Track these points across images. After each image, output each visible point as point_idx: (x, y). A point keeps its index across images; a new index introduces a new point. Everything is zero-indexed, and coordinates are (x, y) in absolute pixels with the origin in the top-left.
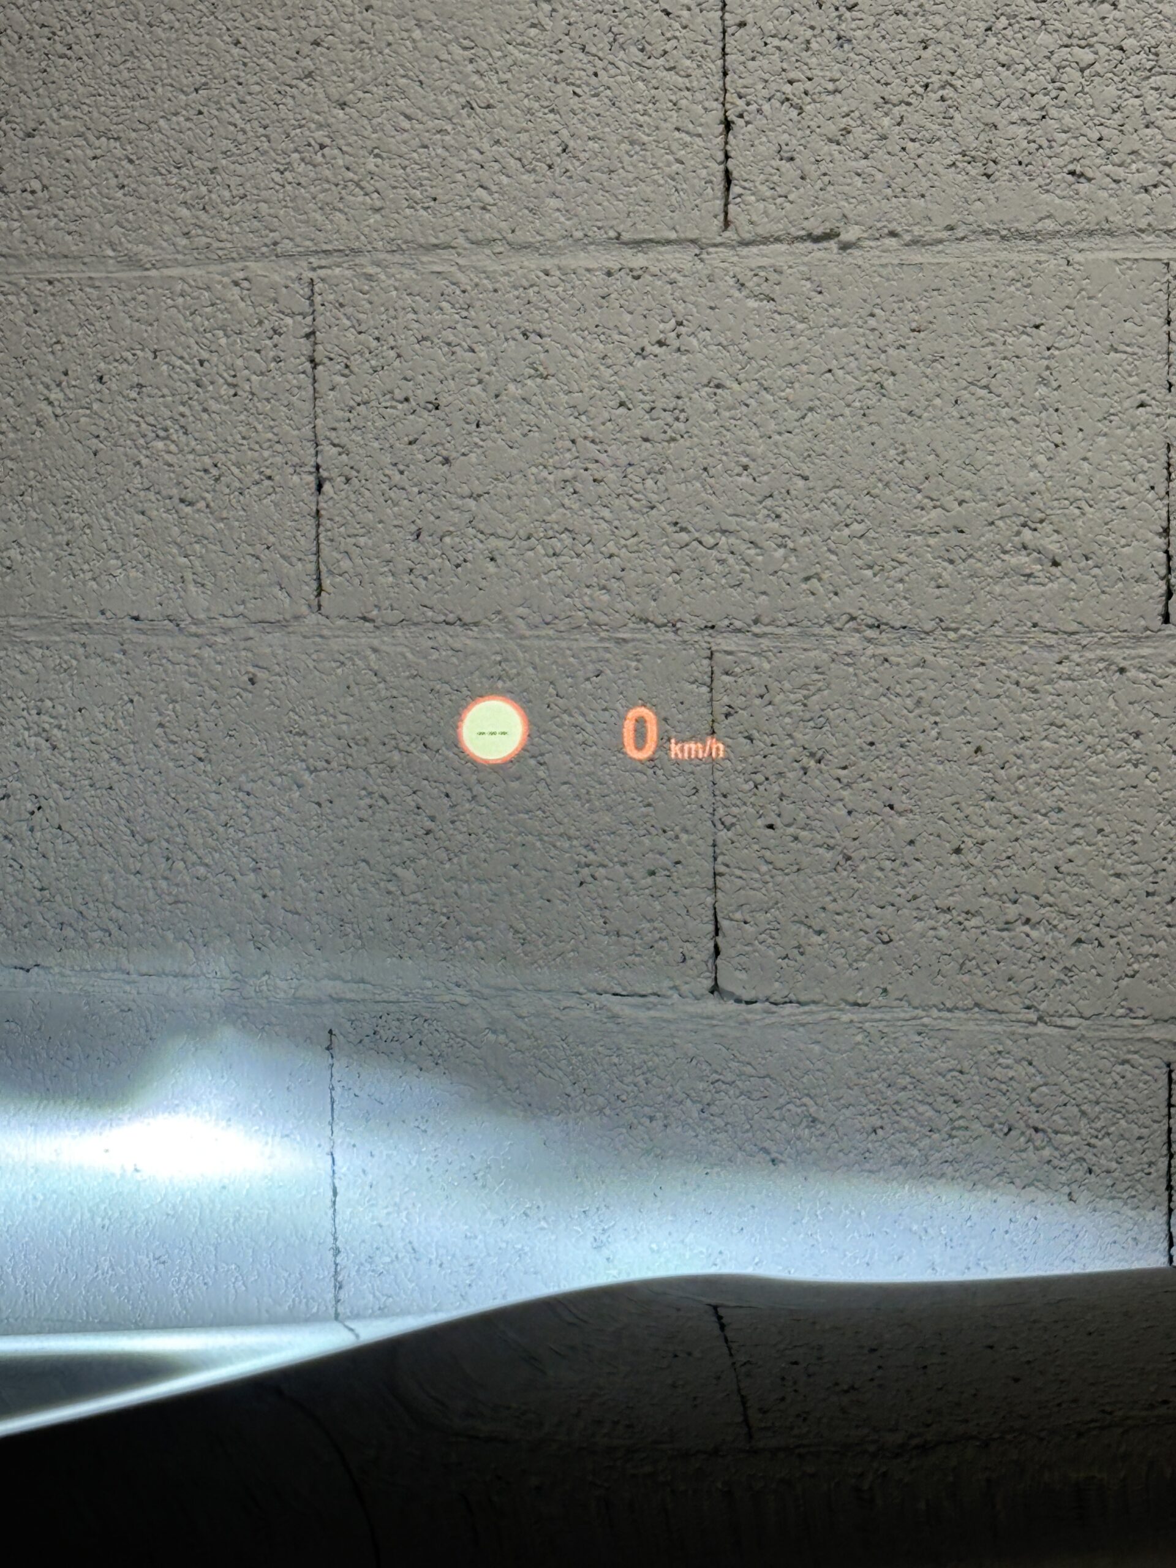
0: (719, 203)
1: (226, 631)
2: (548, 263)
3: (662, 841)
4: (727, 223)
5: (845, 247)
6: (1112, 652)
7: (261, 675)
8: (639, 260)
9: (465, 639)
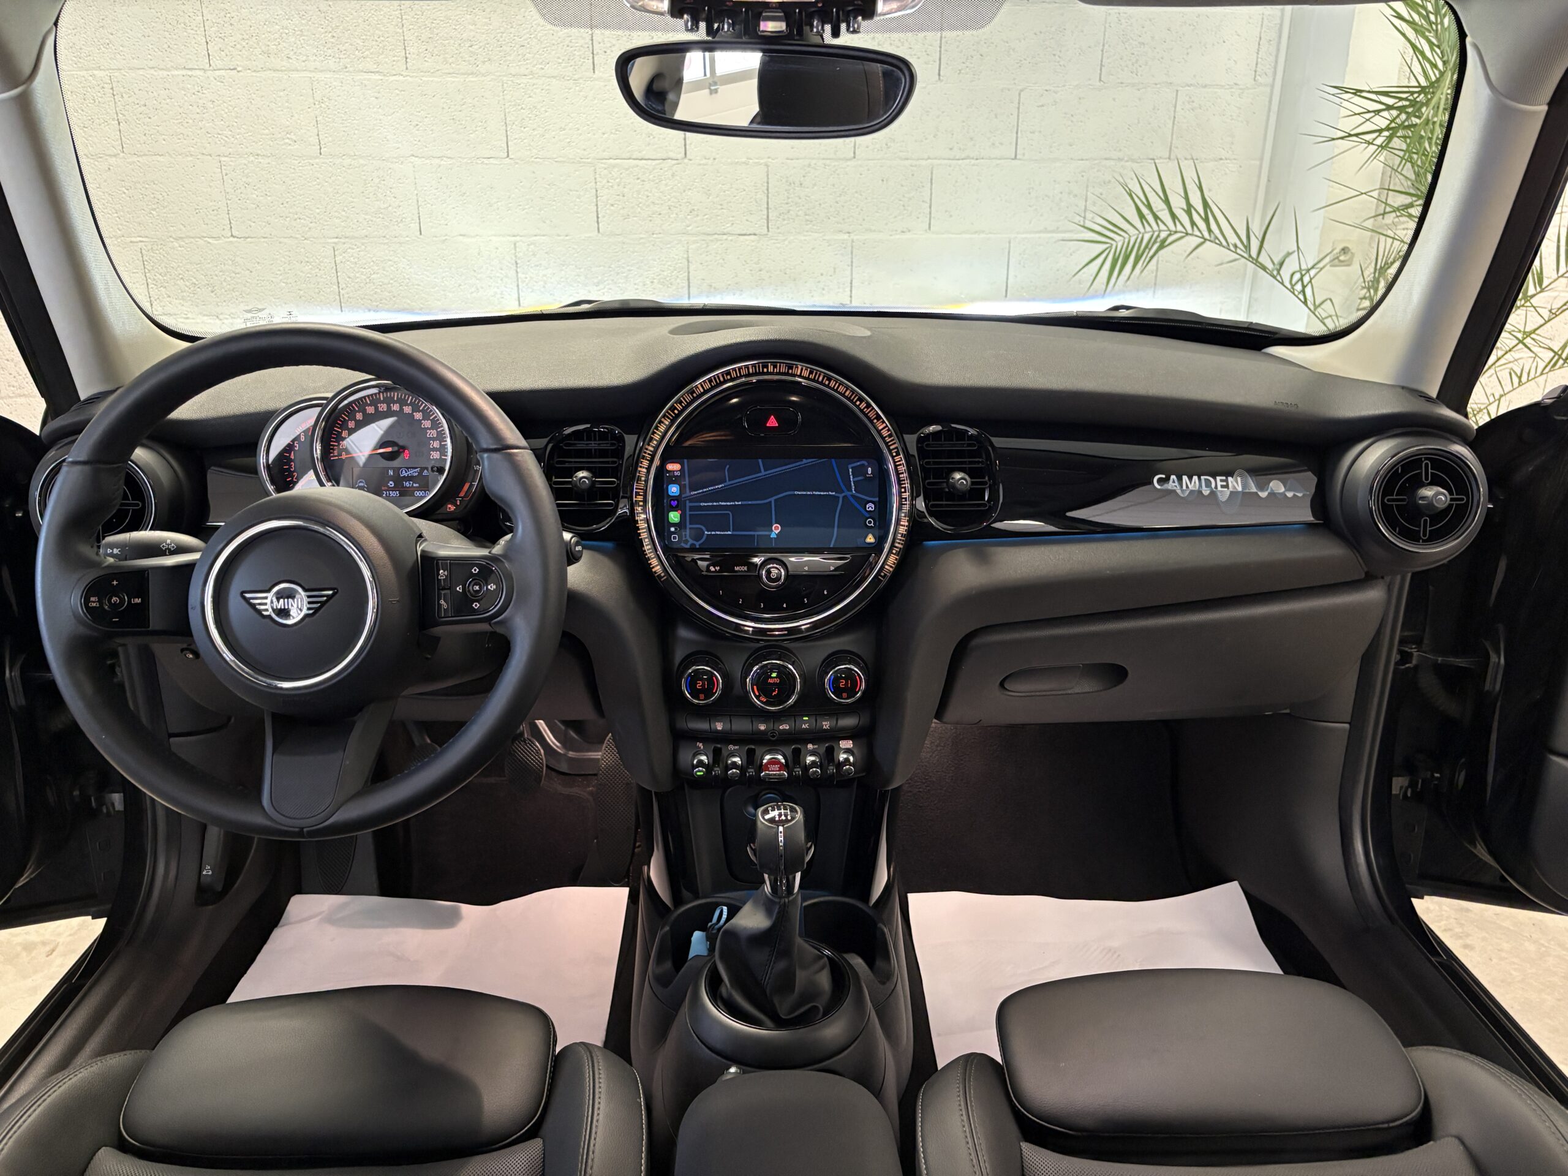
0: (208, 61)
1: (101, 158)
2: (169, 73)
3: (214, 203)
4: (210, 65)
5: (238, 72)
6: (310, 161)
7: (111, 168)
8: (190, 73)
9: (160, 159)
